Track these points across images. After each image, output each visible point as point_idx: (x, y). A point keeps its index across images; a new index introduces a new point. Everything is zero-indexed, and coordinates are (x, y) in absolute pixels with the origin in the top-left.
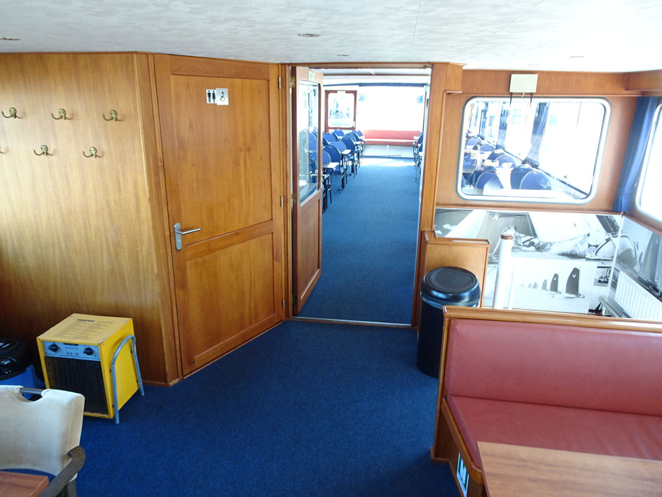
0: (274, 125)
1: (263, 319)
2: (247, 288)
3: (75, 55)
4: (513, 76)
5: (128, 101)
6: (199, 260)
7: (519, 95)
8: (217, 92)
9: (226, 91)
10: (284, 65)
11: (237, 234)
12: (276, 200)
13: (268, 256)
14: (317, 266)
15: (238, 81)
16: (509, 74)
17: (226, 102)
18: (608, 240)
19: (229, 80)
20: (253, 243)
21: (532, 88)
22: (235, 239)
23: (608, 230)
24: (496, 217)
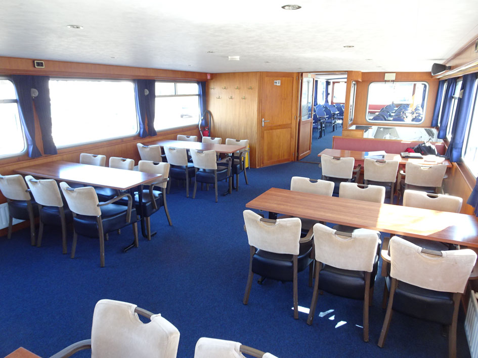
0: (294, 92)
1: (286, 157)
2: (281, 145)
3: (243, 73)
4: (386, 74)
5: (255, 84)
6: (268, 131)
7: (389, 81)
8: (277, 81)
9: (280, 81)
10: (299, 73)
11: (280, 125)
12: (293, 117)
13: (289, 137)
14: (309, 148)
15: (284, 78)
16: (385, 73)
17: (279, 85)
18: (430, 139)
19: (281, 78)
20: (284, 130)
21: (394, 78)
22: (279, 127)
23: (430, 135)
24: (382, 129)
